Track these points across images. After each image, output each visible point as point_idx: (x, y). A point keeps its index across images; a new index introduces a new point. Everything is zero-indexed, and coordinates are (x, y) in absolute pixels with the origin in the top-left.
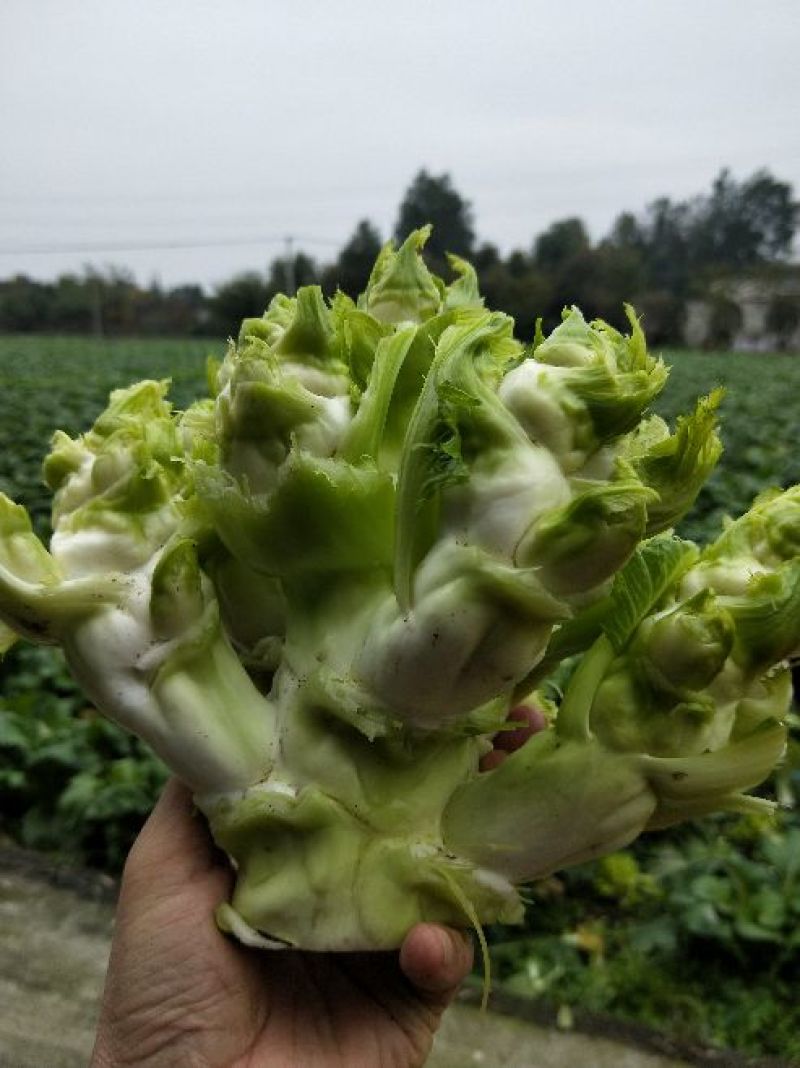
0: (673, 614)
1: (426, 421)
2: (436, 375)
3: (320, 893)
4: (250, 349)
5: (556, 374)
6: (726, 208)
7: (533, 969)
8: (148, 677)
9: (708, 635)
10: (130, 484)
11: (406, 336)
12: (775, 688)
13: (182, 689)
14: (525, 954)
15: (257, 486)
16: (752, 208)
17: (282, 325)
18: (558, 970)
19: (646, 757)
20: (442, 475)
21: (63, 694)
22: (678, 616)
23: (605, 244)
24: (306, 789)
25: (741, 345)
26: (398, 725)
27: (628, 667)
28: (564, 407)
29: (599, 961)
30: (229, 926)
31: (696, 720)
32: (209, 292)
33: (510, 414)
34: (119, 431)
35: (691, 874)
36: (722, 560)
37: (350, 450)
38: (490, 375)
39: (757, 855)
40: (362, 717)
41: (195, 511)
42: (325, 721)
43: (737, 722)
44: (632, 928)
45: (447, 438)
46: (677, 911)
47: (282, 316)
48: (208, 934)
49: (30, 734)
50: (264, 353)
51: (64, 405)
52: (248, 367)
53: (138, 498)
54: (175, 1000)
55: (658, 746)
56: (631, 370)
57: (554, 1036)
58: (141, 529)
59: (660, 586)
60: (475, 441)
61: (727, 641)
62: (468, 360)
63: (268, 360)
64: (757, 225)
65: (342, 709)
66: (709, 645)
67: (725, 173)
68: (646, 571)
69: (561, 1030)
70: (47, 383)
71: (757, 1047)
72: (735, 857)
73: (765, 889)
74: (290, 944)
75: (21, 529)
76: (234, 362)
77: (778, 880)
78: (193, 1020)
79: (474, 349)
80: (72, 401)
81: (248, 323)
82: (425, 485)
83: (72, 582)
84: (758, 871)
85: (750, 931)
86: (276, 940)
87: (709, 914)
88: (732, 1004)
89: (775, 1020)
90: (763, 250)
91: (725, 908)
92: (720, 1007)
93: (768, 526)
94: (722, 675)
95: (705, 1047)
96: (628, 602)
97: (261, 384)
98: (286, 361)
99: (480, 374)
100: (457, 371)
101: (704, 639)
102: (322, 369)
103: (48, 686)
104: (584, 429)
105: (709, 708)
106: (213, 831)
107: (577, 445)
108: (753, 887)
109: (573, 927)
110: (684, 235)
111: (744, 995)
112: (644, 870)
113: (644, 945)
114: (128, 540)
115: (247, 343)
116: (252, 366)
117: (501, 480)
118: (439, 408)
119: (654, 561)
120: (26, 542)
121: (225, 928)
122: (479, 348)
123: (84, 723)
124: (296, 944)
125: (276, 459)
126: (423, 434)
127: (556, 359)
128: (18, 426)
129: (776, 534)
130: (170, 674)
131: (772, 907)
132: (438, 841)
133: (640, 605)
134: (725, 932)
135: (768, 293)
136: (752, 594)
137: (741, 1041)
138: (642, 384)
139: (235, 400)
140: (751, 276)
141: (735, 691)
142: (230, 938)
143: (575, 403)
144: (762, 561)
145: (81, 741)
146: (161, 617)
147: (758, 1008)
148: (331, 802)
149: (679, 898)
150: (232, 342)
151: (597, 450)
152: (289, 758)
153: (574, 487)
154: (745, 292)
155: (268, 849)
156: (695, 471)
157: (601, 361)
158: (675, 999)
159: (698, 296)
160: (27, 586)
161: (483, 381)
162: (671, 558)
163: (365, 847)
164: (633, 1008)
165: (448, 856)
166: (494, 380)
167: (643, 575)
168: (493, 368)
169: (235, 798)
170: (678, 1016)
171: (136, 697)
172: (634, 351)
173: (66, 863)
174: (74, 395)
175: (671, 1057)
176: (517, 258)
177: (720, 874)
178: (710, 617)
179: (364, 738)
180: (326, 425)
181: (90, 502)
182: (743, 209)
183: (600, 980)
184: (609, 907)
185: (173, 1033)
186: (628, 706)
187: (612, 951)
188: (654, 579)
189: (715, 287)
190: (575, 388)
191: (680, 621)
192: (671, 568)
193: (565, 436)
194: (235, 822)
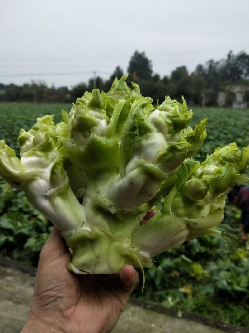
0: (194, 180)
1: (129, 125)
2: (132, 114)
3: (98, 257)
4: (80, 106)
5: (164, 113)
6: (231, 62)
7: (170, 299)
8: (49, 198)
9: (203, 184)
10: (44, 143)
11: (122, 103)
12: (221, 201)
13: (59, 201)
14: (167, 294)
15: (81, 144)
16: (240, 63)
17: (88, 100)
18: (178, 300)
19: (187, 218)
20: (134, 140)
21: (25, 213)
22: (195, 180)
23: (193, 74)
24: (93, 229)
25: (235, 106)
26: (120, 209)
27: (181, 195)
28: (166, 122)
29: (190, 297)
30: (71, 268)
31: (200, 208)
32: (70, 89)
33: (152, 124)
34: (41, 129)
35: (219, 270)
36: (206, 166)
37: (107, 134)
38: (146, 113)
39: (239, 265)
40: (110, 208)
41: (62, 152)
42: (100, 209)
43: (210, 210)
44: (201, 287)
45: (136, 130)
46: (215, 282)
47: (88, 97)
48: (65, 271)
49: (16, 225)
50: (84, 107)
51: (25, 124)
52: (79, 111)
53: (46, 148)
54: (55, 289)
55: (190, 216)
56: (183, 113)
57: (176, 320)
58: (47, 156)
59: (190, 173)
60: (143, 131)
61: (208, 186)
62: (141, 109)
63: (85, 109)
64: (241, 68)
65: (105, 206)
66: (203, 187)
67: (231, 52)
68: (186, 169)
69: (179, 318)
70: (20, 117)
71: (239, 324)
72: (233, 265)
73: (242, 275)
74: (89, 273)
75: (13, 156)
76: (75, 110)
77: (246, 273)
78: (60, 294)
79: (142, 107)
80: (28, 123)
81: (78, 99)
82: (129, 143)
83: (28, 171)
84: (240, 270)
85: (237, 288)
86: (85, 272)
87: (225, 283)
88: (231, 310)
89: (245, 316)
90: (243, 76)
91: (230, 281)
92: (228, 312)
93: (219, 156)
94: (206, 196)
95: (223, 324)
96: (181, 177)
97: (83, 115)
98: (89, 109)
99: (144, 113)
100: (138, 112)
101: (202, 185)
102: (99, 112)
103: (21, 210)
104: (171, 128)
105: (203, 204)
106: (67, 242)
107: (169, 132)
108: (238, 274)
109: (182, 286)
110: (218, 71)
111: (235, 308)
112: (204, 269)
113: (204, 292)
114: (43, 159)
115: (78, 104)
116: (81, 111)
117: (150, 141)
118: (134, 122)
119: (188, 166)
120: (14, 159)
121: (70, 269)
122: (144, 106)
123: (32, 222)
124: (91, 273)
125: (86, 137)
126: (129, 129)
127: (163, 110)
128: (11, 130)
129: (221, 159)
130: (55, 197)
131: (244, 280)
132: (130, 243)
133: (184, 177)
134: (229, 288)
135: (244, 89)
136: (215, 174)
137: (234, 322)
138: (186, 116)
139: (76, 120)
140: (238, 84)
141: (210, 201)
142: (72, 273)
143: (169, 121)
144: (217, 165)
145: (31, 227)
146: (53, 181)
147: (239, 312)
148: (101, 233)
149: (215, 277)
150: (74, 104)
151: (174, 134)
152: (89, 220)
153: (168, 144)
154: (237, 89)
155: (83, 246)
156: (200, 140)
157: (176, 110)
158: (214, 308)
159: (222, 90)
160: (15, 171)
161: (145, 115)
162: (193, 165)
163: (110, 244)
164: (201, 312)
165: (132, 247)
166: (147, 115)
167: (185, 169)
168: (147, 112)
169: (73, 232)
170: (215, 314)
171: (45, 203)
172: (184, 108)
173: (26, 265)
174: (28, 121)
175: (213, 327)
176: (165, 78)
177: (228, 270)
178: (204, 180)
179: (111, 213)
180: (100, 127)
181: (33, 149)
182: (236, 63)
183: (190, 303)
184: (194, 280)
185: (55, 298)
186: (181, 205)
187: (194, 294)
188: (188, 171)
189: (228, 88)
190: (169, 117)
191: (195, 181)
192: (193, 168)
193: (166, 130)
194: (74, 238)
